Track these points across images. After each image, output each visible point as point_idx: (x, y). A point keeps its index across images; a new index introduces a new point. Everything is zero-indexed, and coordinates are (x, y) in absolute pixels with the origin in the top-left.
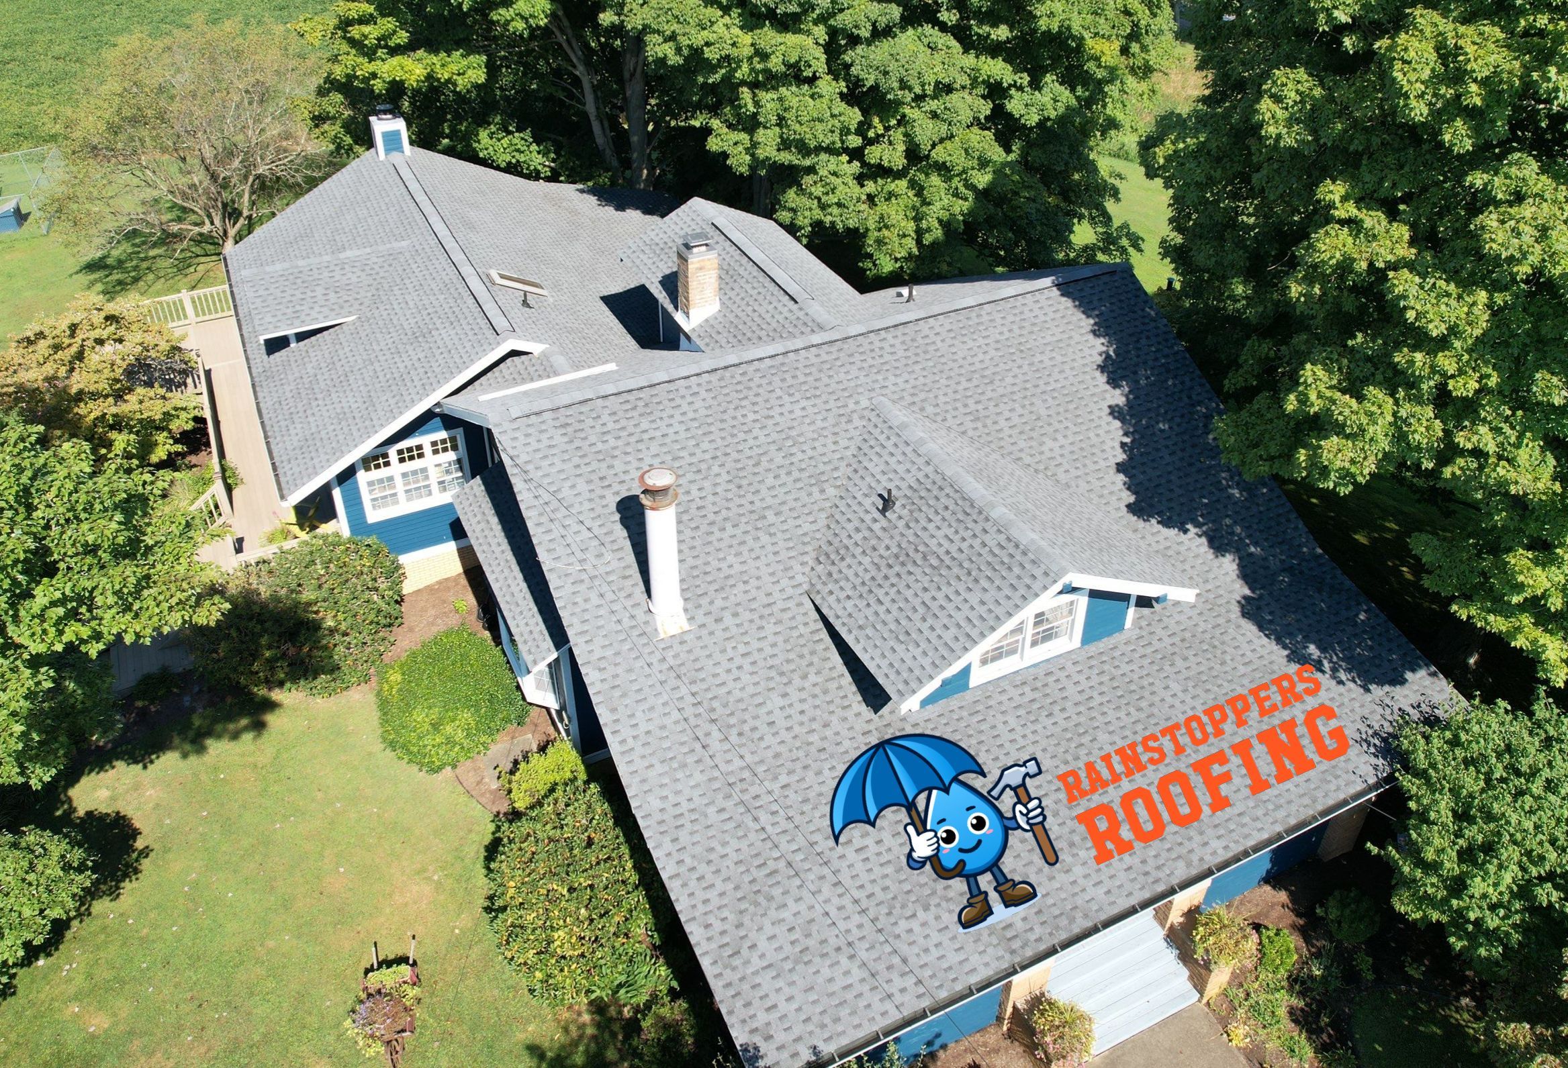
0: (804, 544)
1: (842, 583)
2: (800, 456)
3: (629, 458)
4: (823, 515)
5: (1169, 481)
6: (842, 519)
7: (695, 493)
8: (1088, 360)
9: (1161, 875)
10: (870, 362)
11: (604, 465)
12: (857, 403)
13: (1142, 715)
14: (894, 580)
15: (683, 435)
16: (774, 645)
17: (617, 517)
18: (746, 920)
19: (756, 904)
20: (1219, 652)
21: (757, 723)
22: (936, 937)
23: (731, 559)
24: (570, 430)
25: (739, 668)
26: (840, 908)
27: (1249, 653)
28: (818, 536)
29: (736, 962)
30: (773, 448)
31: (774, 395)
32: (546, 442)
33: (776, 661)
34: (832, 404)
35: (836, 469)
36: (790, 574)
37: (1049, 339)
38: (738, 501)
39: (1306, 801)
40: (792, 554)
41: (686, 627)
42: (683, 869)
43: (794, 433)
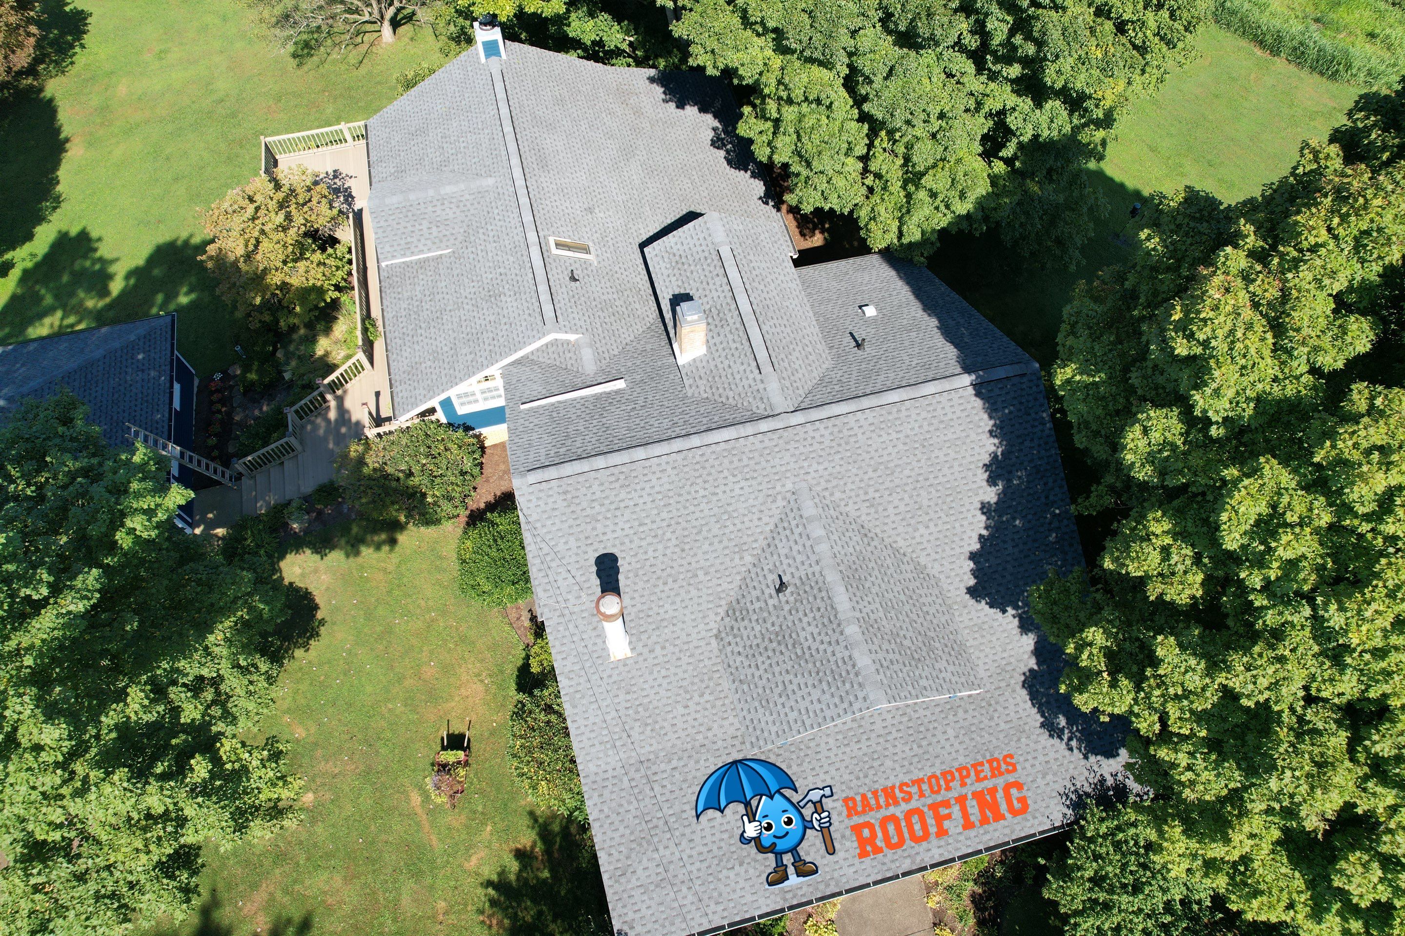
0: (720, 598)
1: (738, 639)
2: (731, 528)
3: (608, 523)
4: (738, 577)
5: (1005, 569)
6: (751, 585)
7: (651, 553)
8: (977, 457)
9: (893, 866)
10: (802, 449)
11: (589, 527)
12: (784, 486)
13: (921, 751)
14: (770, 653)
15: (649, 505)
16: (685, 672)
17: (594, 569)
18: (633, 855)
19: (640, 845)
20: (992, 709)
21: (665, 724)
22: (742, 883)
23: (667, 606)
24: (569, 496)
25: (660, 685)
26: (690, 857)
27: (1012, 714)
28: (732, 593)
29: (623, 880)
30: (713, 519)
31: (722, 475)
32: (551, 506)
33: (685, 683)
34: (764, 486)
35: (756, 541)
36: (707, 620)
37: (950, 436)
38: (680, 561)
39: (1007, 831)
40: (710, 606)
41: (629, 654)
42: (602, 816)
43: (730, 509)
